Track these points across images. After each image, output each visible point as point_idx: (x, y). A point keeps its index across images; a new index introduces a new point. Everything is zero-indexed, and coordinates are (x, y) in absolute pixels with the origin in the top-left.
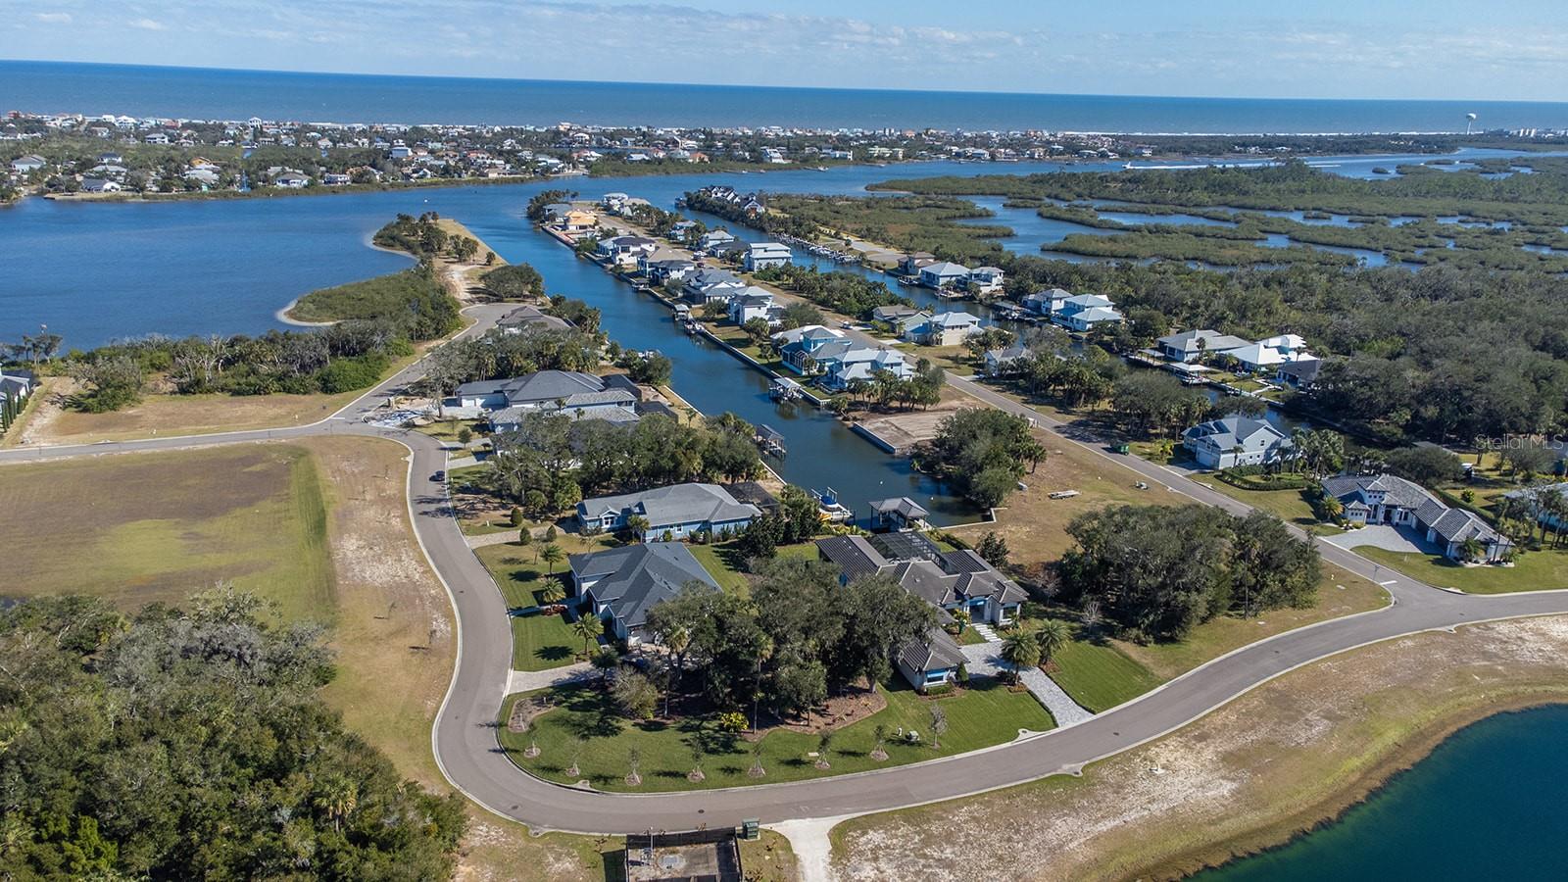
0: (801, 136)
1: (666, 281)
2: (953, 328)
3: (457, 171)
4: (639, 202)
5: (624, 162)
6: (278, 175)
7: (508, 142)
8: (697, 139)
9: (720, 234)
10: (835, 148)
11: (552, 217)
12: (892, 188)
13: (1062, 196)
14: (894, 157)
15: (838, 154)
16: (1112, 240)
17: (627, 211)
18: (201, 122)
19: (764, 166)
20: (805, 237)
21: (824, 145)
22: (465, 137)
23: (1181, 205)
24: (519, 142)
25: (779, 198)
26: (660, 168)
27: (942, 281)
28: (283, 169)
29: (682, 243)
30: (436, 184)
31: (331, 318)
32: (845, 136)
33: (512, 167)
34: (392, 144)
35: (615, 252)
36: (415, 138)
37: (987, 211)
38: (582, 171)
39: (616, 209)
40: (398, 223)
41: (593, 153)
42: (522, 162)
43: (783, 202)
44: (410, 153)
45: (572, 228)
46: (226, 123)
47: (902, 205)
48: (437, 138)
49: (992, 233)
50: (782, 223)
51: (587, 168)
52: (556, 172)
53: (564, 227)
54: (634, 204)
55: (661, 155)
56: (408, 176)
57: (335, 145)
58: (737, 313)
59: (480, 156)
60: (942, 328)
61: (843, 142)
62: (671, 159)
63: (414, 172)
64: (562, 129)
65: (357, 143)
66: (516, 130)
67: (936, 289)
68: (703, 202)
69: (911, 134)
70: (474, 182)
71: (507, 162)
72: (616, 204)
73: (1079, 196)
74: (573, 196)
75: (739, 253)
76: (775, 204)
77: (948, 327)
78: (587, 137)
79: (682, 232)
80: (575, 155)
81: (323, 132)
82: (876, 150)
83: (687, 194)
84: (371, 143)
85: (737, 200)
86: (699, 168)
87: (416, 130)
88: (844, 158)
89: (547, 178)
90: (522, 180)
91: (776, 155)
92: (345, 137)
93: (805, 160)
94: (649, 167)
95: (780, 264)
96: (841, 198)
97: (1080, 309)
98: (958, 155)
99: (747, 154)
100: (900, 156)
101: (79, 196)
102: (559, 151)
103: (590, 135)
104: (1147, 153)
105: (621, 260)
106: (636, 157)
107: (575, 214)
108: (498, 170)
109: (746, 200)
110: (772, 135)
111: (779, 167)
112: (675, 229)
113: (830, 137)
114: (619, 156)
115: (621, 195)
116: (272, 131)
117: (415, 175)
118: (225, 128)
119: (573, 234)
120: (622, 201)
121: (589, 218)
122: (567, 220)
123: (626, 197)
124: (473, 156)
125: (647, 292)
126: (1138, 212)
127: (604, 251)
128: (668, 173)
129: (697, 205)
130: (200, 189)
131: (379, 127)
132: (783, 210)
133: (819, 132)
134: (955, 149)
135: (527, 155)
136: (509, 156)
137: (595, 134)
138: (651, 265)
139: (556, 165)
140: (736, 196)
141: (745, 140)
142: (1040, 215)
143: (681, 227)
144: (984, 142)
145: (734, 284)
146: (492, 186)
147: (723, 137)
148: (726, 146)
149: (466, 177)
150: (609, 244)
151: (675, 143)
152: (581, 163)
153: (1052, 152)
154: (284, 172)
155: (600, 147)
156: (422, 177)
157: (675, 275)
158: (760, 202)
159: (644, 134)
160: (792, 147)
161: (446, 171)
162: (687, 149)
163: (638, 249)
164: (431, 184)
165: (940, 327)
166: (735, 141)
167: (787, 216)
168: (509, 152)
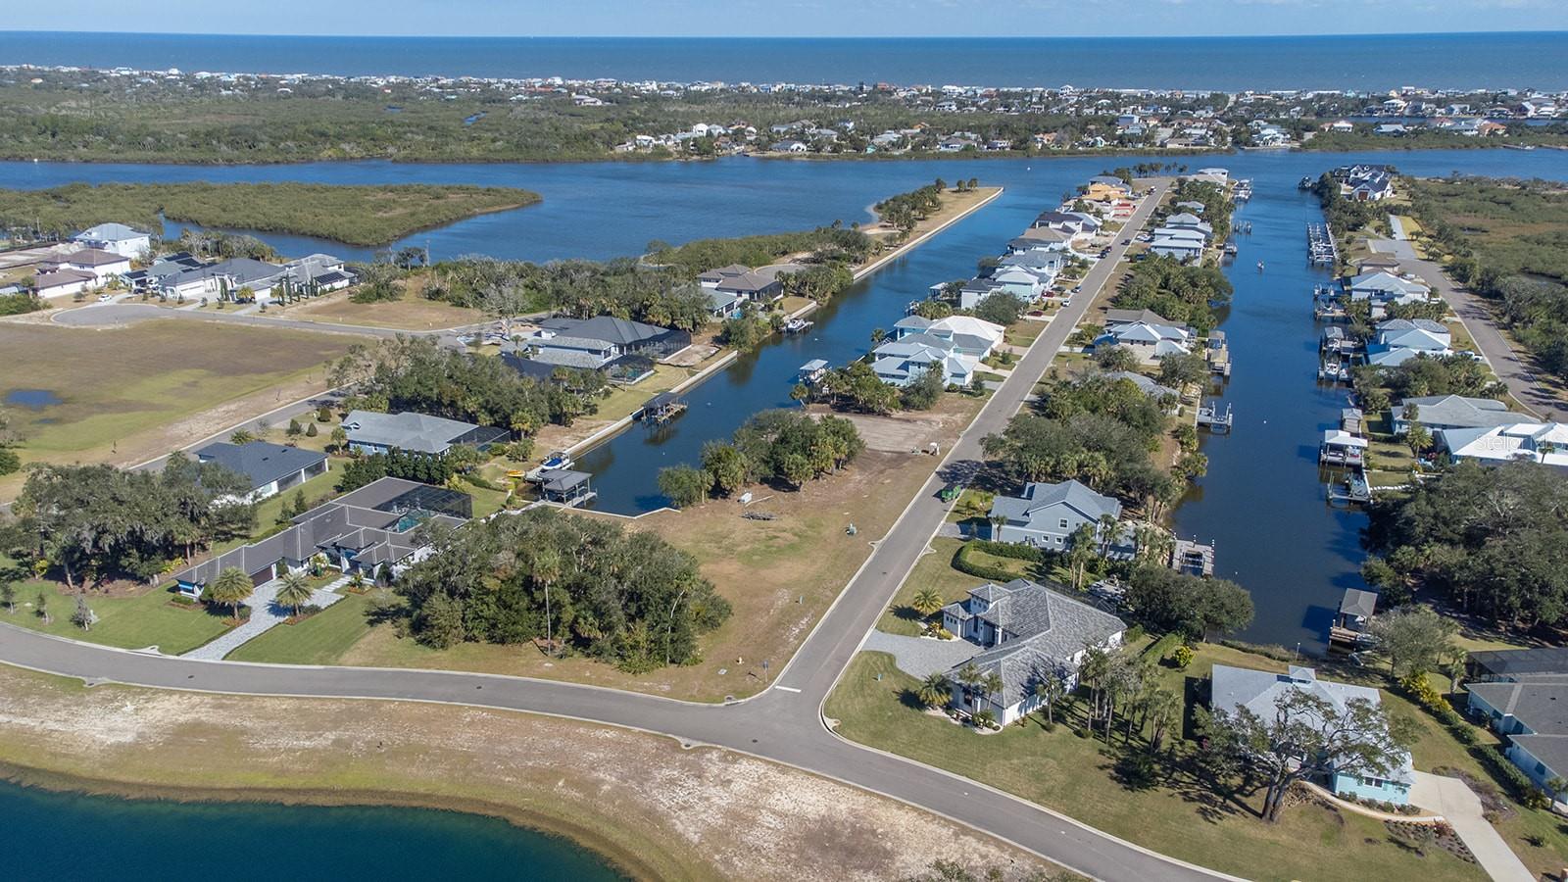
9: (1183, 217)
41: (1345, 125)
44: (1136, 121)
74: (1181, 170)
80: (1326, 126)
101: (767, 154)
107: (1098, 187)
108: (1186, 140)
115: (1217, 170)
130: (866, 151)
163: (1060, 226)
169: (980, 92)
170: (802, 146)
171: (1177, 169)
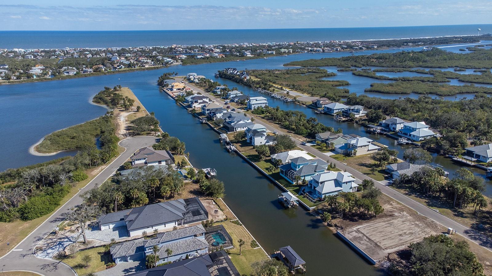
0: (255, 46)
1: (215, 118)
2: (361, 147)
3: (134, 65)
4: (201, 77)
5: (195, 59)
6: (65, 70)
7: (154, 53)
8: (220, 49)
9: (235, 92)
10: (268, 50)
11: (167, 85)
12: (294, 65)
13: (357, 66)
14: (289, 52)
15: (270, 52)
16: (391, 85)
17: (196, 81)
18: (48, 49)
19: (245, 58)
20: (268, 90)
21: (264, 49)
22: (139, 51)
23: (403, 67)
24: (158, 52)
25: (254, 71)
26: (208, 60)
27: (335, 111)
28: (68, 68)
29: (220, 95)
30: (125, 71)
31: (56, 150)
32: (270, 45)
33: (154, 63)
34: (113, 55)
35: (192, 103)
36: (121, 53)
37: (334, 74)
38: (180, 63)
39: (192, 79)
40: (104, 91)
41: (184, 56)
42: (158, 60)
43: (256, 73)
44: (118, 59)
45: (175, 90)
46: (57, 50)
47: (300, 72)
48: (130, 52)
49: (341, 84)
50: (258, 83)
51: (181, 61)
52: (170, 64)
53: (172, 90)
54: (199, 78)
55: (208, 55)
56: (116, 68)
57: (93, 56)
58: (251, 139)
59: (143, 59)
60: (356, 147)
61: (270, 48)
62: (211, 57)
63: (118, 66)
64: (173, 47)
65: (101, 55)
66: (157, 48)
67: (334, 116)
68: (225, 75)
69: (292, 44)
70: (139, 69)
71: (152, 61)
72: (192, 78)
73: (363, 65)
74: (176, 74)
75: (244, 100)
76: (252, 74)
77: (359, 147)
78: (182, 50)
79: (219, 90)
80: (177, 57)
81: (90, 51)
82: (283, 50)
83: (219, 71)
84: (105, 55)
85: (238, 73)
86: (222, 60)
87: (123, 49)
88: (272, 54)
89: (167, 66)
90: (157, 68)
91: (248, 54)
92: (97, 53)
93: (259, 55)
94: (203, 60)
95: (263, 106)
96: (276, 70)
97: (414, 130)
98: (311, 51)
99: (238, 54)
100: (291, 52)
102: (171, 55)
103: (182, 48)
104: (376, 47)
105: (194, 107)
106: (199, 57)
107: (176, 84)
108: (149, 64)
109: (242, 74)
110: (245, 46)
111: (250, 58)
112: (216, 89)
113: (265, 46)
114: (193, 56)
115: (194, 74)
116: (72, 52)
117: (118, 67)
118: (56, 51)
119: (175, 93)
120: (194, 76)
121: (181, 86)
122: (173, 87)
123: (196, 74)
124: (140, 59)
125: (206, 123)
126: (390, 71)
127: (187, 101)
128: (211, 62)
129: (223, 76)
130: (33, 77)
131: (110, 49)
132: (257, 77)
133: (261, 44)
134: (310, 48)
135: (160, 58)
136: (153, 58)
137: (184, 48)
138: (208, 110)
139: (170, 61)
140: (238, 72)
141: (236, 48)
142: (354, 74)
143: (219, 88)
144: (317, 45)
145: (246, 121)
146: (146, 71)
147: (228, 47)
148: (230, 51)
149: (137, 67)
150: (189, 98)
151: (212, 50)
152: (180, 60)
153: (343, 48)
154: (68, 69)
155: (186, 53)
156: (120, 68)
157: (219, 116)
158: (248, 74)
159: (201, 48)
160: (253, 50)
161: (129, 65)
162: (217, 53)
163: (202, 101)
164: (123, 71)
165: (354, 147)
166: (233, 49)
167: (259, 80)
168: (154, 57)
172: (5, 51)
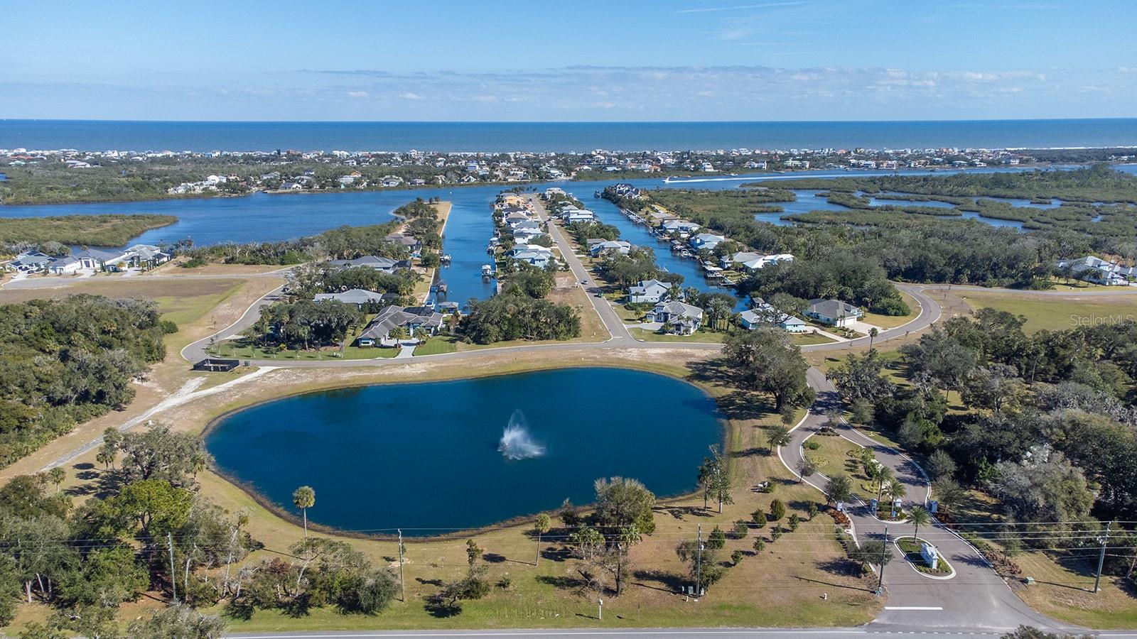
3: (490, 177)
5: (600, 173)
6: (386, 180)
11: (502, 200)
12: (757, 186)
15: (757, 165)
17: (549, 197)
18: (384, 153)
20: (637, 211)
26: (621, 175)
28: (393, 177)
38: (571, 177)
45: (506, 205)
49: (766, 209)
53: (503, 205)
54: (553, 193)
56: (463, 181)
60: (604, 249)
62: (633, 170)
64: (593, 153)
65: (456, 163)
74: (534, 190)
82: (789, 163)
88: (761, 168)
91: (709, 166)
94: (614, 175)
98: (853, 165)
99: (692, 166)
101: (280, 191)
106: (610, 169)
107: (510, 197)
121: (517, 200)
122: (506, 201)
124: (511, 169)
130: (340, 187)
134: (854, 161)
135: (545, 169)
152: (575, 173)
153: (932, 163)
161: (483, 178)
169: (360, 154)
170: (299, 186)
171: (532, 189)
172: (321, 154)
